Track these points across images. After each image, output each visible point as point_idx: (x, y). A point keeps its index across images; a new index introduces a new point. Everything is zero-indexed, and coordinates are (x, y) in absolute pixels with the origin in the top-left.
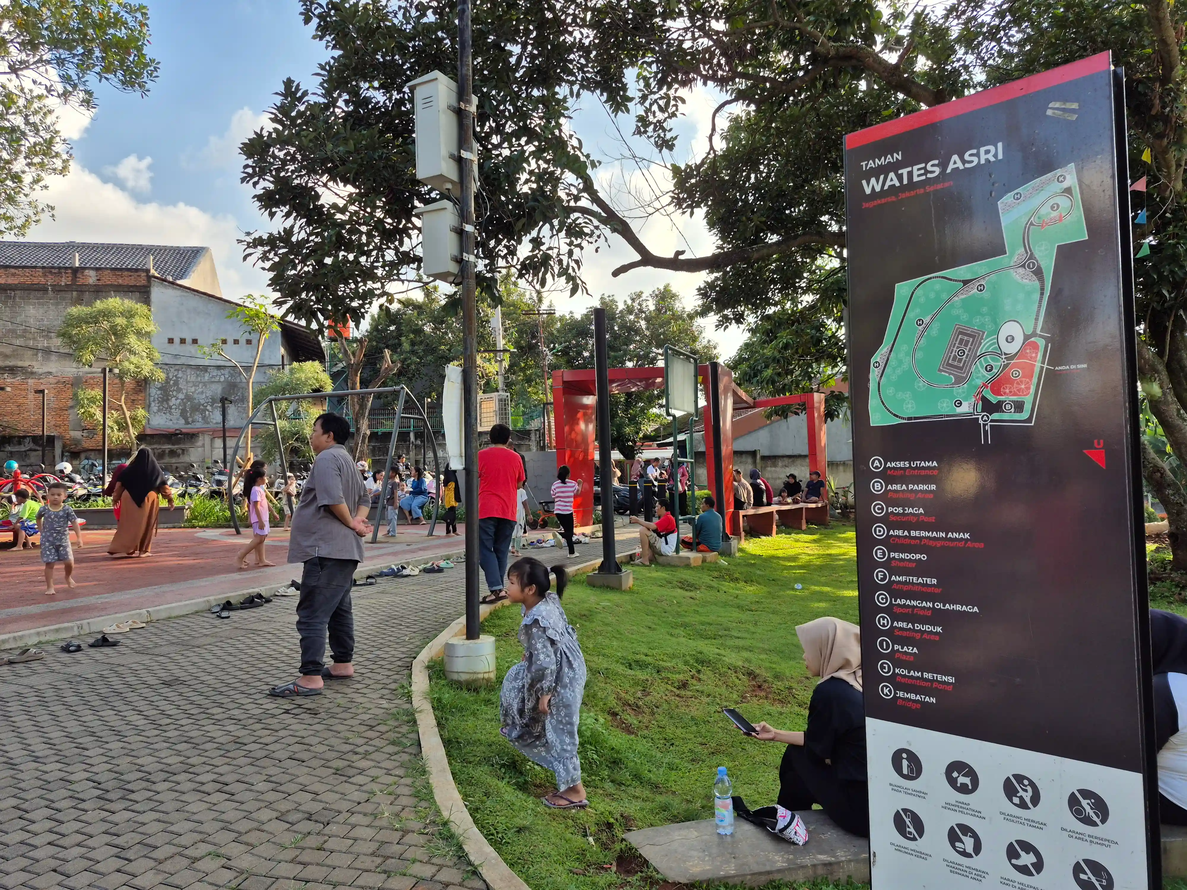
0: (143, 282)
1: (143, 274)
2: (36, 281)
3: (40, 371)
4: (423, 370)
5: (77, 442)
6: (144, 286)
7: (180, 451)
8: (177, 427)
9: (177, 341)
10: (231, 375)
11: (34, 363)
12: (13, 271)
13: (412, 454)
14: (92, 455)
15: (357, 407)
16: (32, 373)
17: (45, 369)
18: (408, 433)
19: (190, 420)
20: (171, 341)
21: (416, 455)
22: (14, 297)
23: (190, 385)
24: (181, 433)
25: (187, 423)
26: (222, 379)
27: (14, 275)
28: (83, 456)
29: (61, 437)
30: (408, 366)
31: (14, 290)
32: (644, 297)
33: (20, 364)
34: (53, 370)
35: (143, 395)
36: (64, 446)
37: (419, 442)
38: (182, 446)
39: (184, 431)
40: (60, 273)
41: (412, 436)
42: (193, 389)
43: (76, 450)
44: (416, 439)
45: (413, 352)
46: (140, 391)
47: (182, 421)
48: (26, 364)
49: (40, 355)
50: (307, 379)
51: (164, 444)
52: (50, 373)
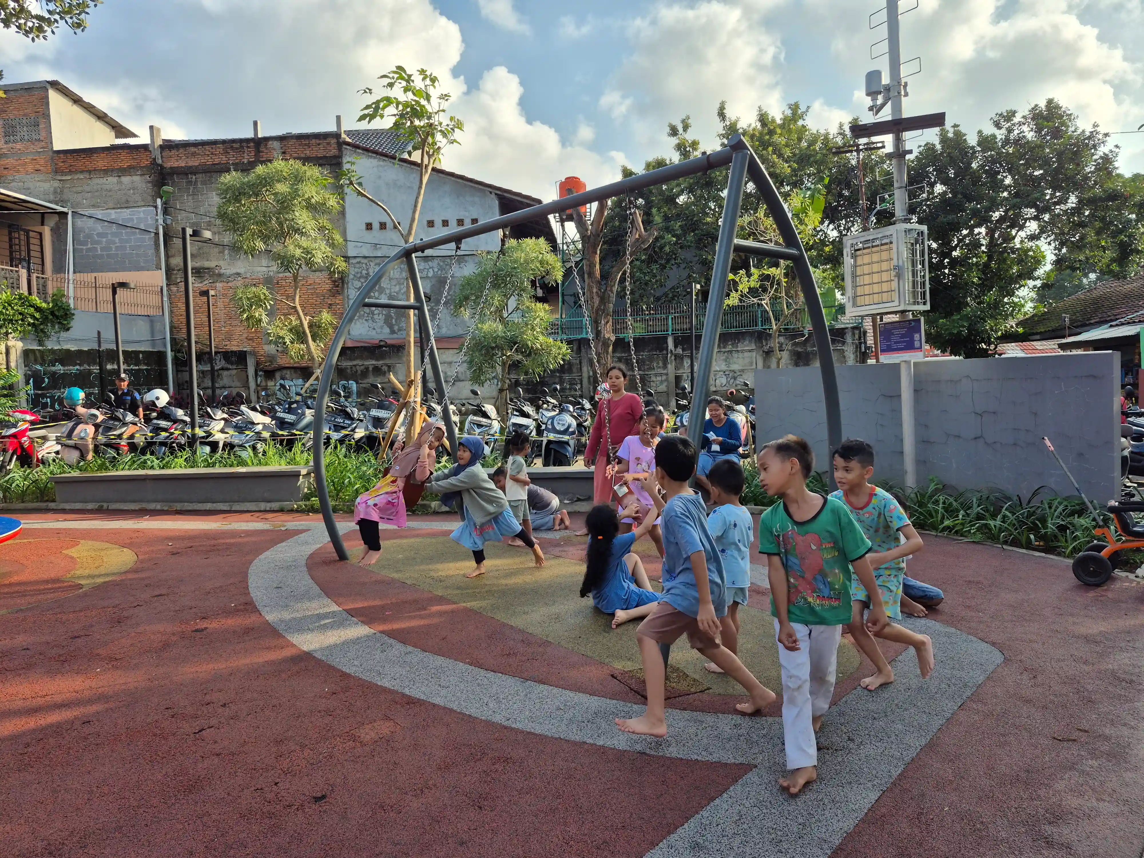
0: (334, 152)
1: (333, 141)
2: (217, 161)
3: (228, 272)
4: (682, 254)
5: (272, 358)
6: (335, 157)
7: (385, 368)
8: (381, 337)
9: (376, 226)
10: (441, 269)
11: (221, 263)
12: (193, 149)
13: (671, 367)
14: (288, 373)
15: (597, 301)
16: (220, 275)
17: (234, 271)
18: (665, 339)
19: (396, 328)
20: (369, 226)
21: (677, 368)
22: (196, 182)
23: (394, 282)
24: (387, 345)
25: (393, 332)
26: (431, 274)
27: (194, 154)
28: (278, 375)
29: (254, 353)
30: (661, 248)
31: (195, 174)
32: (1017, 119)
33: (207, 264)
34: (242, 271)
35: (341, 297)
36: (258, 364)
37: (679, 351)
38: (388, 361)
39: (389, 342)
40: (242, 147)
41: (670, 342)
42: (397, 288)
43: (269, 368)
44: (676, 347)
45: (668, 229)
46: (338, 293)
47: (387, 330)
48: (212, 264)
49: (226, 252)
50: (527, 262)
51: (367, 359)
52: (238, 274)
